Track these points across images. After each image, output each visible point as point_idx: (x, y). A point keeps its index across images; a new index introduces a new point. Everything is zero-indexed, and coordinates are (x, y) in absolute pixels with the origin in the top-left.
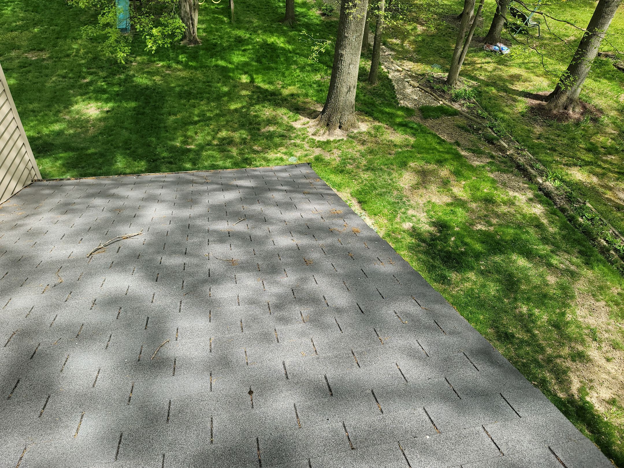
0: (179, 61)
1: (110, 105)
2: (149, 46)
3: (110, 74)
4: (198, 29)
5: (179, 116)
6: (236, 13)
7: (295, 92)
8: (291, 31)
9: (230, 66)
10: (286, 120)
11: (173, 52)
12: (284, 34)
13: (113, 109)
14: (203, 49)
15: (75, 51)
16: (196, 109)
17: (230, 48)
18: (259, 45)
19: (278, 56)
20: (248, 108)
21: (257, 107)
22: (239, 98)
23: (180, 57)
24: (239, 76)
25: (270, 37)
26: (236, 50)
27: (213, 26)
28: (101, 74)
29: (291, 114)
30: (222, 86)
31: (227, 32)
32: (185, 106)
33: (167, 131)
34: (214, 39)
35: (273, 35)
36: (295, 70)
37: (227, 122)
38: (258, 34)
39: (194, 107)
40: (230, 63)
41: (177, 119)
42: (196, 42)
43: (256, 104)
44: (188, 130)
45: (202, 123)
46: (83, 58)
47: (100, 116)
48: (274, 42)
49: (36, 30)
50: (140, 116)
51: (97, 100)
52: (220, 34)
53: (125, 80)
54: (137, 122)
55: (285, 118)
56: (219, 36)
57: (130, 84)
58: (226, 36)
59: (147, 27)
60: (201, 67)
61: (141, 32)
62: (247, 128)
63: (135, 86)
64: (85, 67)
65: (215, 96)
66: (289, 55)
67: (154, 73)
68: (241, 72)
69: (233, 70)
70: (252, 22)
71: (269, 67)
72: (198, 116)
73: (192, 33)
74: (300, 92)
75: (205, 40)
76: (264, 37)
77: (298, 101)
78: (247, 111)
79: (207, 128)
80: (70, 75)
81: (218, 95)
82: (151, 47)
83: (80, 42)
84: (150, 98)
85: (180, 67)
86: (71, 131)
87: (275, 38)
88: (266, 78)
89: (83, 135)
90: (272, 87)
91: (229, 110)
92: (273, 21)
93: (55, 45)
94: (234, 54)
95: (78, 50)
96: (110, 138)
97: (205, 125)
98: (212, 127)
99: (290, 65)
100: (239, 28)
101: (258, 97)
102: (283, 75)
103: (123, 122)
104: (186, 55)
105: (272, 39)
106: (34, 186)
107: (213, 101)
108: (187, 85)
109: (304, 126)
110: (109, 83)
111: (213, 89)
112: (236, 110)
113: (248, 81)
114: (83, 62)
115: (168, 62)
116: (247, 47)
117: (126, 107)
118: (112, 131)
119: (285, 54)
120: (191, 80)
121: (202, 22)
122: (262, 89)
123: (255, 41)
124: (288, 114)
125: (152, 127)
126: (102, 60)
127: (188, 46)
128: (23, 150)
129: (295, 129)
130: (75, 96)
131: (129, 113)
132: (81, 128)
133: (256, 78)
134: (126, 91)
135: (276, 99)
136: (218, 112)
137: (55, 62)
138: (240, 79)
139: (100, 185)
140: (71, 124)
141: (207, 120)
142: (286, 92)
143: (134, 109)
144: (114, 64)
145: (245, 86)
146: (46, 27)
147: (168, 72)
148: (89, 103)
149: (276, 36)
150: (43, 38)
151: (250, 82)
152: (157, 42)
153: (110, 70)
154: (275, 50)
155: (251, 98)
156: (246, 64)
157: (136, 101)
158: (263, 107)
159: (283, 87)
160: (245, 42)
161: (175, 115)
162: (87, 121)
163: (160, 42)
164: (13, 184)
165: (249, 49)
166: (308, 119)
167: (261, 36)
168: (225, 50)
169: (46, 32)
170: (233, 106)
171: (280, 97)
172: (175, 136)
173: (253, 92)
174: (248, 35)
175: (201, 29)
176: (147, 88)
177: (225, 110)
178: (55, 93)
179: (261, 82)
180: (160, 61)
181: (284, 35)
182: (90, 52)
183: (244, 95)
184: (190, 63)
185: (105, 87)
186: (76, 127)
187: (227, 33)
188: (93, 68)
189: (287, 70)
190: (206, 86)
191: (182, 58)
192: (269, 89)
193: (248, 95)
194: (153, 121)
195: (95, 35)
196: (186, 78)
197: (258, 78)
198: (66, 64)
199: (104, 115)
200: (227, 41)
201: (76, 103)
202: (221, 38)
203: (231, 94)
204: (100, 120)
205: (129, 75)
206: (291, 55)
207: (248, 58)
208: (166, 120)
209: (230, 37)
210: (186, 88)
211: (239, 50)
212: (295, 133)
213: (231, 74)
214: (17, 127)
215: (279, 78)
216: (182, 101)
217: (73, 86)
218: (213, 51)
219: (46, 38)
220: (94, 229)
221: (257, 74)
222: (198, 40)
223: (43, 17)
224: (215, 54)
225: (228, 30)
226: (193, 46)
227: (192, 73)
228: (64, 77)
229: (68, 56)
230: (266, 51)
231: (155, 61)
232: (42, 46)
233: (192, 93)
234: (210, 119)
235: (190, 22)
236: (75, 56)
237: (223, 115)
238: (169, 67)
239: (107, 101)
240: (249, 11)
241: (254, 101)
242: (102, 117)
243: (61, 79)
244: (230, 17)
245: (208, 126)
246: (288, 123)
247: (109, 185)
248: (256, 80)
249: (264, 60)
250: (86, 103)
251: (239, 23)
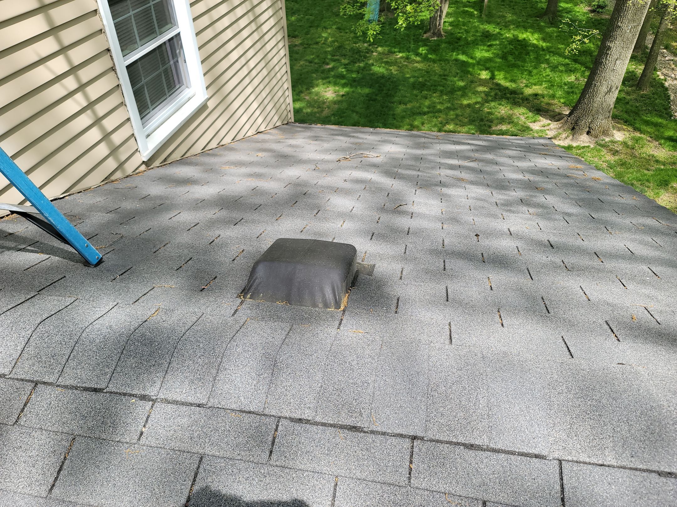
0: (419, 53)
1: (346, 89)
2: (400, 23)
3: (352, 62)
4: (445, 22)
5: (409, 106)
6: (489, 7)
7: (540, 92)
8: (549, 27)
9: (471, 61)
10: (523, 120)
11: (414, 44)
12: (540, 30)
13: (348, 93)
14: (446, 43)
15: (324, 39)
16: (427, 101)
17: (475, 43)
18: (508, 41)
19: (528, 54)
20: (483, 105)
21: (493, 104)
22: (474, 93)
23: (421, 49)
24: (479, 72)
25: (523, 33)
26: (481, 45)
27: (460, 19)
28: (343, 61)
29: (530, 114)
30: (458, 80)
31: (475, 26)
32: (417, 96)
33: (395, 119)
34: (459, 33)
35: (527, 31)
36: (545, 69)
37: (457, 115)
38: (510, 29)
39: (426, 98)
40: (472, 58)
41: (407, 108)
42: (440, 35)
43: (492, 101)
44: (415, 119)
45: (430, 115)
46: (329, 46)
47: (335, 99)
48: (526, 39)
49: (293, 18)
50: (371, 102)
51: (335, 84)
52: (466, 28)
53: (364, 68)
54: (368, 108)
55: (523, 118)
56: (466, 30)
57: (368, 72)
58: (473, 30)
59: (402, 4)
60: (440, 60)
62: (477, 124)
63: (372, 74)
64: (330, 54)
65: (449, 89)
66: (541, 53)
67: (392, 63)
68: (482, 67)
69: (474, 65)
70: (505, 17)
71: (515, 64)
72: (429, 107)
73: (438, 25)
74: (546, 92)
75: (450, 34)
76: (516, 33)
77: (541, 101)
78: (481, 107)
79: (435, 120)
80: (316, 61)
81: (453, 89)
83: (329, 31)
84: (384, 86)
85: (418, 59)
86: (309, 110)
87: (528, 34)
88: (508, 76)
89: (318, 115)
90: (514, 85)
91: (462, 104)
92: (530, 16)
93: (307, 33)
94: (478, 49)
95: (326, 39)
96: (340, 120)
97: (433, 117)
98: (439, 119)
99: (541, 63)
100: (489, 23)
101: (496, 94)
102: (530, 72)
103: (355, 106)
104: (426, 48)
105: (523, 35)
107: (446, 94)
108: (422, 77)
109: (543, 128)
110: (348, 70)
111: (448, 83)
112: (469, 105)
113: (488, 77)
114: (329, 49)
115: (407, 53)
116: (494, 43)
117: (360, 93)
118: (344, 113)
119: (536, 52)
120: (427, 72)
121: (449, 16)
122: (502, 86)
123: (504, 36)
124: (526, 114)
125: (381, 113)
126: (347, 48)
127: (431, 39)
129: (532, 130)
130: (317, 79)
131: (362, 99)
132: (317, 108)
133: (497, 75)
134: (363, 78)
135: (516, 97)
136: (449, 105)
137: (305, 48)
138: (479, 74)
140: (310, 104)
141: (436, 112)
142: (528, 91)
143: (367, 95)
144: (356, 53)
145: (483, 83)
146: (302, 16)
147: (405, 63)
148: (328, 87)
149: (530, 32)
150: (298, 26)
151: (490, 78)
152: (409, 19)
153: (352, 58)
154: (526, 47)
155: (487, 94)
156: (489, 60)
157: (370, 88)
158: (500, 104)
159: (527, 86)
160: (493, 37)
161: (406, 104)
162: (324, 103)
165: (495, 45)
166: (550, 122)
167: (512, 32)
168: (469, 44)
169: (301, 21)
170: (465, 102)
171: (521, 96)
172: (401, 124)
173: (491, 89)
174: (498, 30)
175: (447, 22)
176: (383, 77)
177: (457, 104)
178: (301, 75)
179: (503, 79)
180: (400, 52)
181: (540, 31)
182: (337, 41)
183: (480, 92)
184: (430, 56)
185: (345, 73)
186: (314, 107)
187: (475, 27)
188: (337, 56)
189: (535, 68)
190: (442, 79)
191: (422, 50)
192: (510, 87)
193: (484, 92)
194: (383, 108)
196: (422, 70)
197: (500, 75)
198: (314, 50)
199: (340, 98)
200: (473, 35)
201: (317, 86)
202: (467, 32)
203: (466, 89)
204: (335, 103)
205: (368, 64)
206: (544, 53)
207: (493, 53)
208: (396, 108)
209: (477, 31)
210: (421, 79)
211: (484, 45)
212: (530, 134)
213: (471, 70)
215: (524, 76)
216: (415, 92)
217: (317, 70)
218: (456, 44)
219: (300, 26)
221: (499, 70)
222: (442, 33)
223: (301, 7)
224: (457, 48)
225: (477, 24)
226: (435, 39)
227: (429, 66)
228: (310, 62)
229: (317, 43)
230: (515, 47)
231: (395, 52)
232: (297, 33)
233: (426, 84)
234: (440, 111)
235: (438, 14)
236: (323, 43)
237: (454, 109)
238: (407, 58)
239: (344, 86)
240: (503, 5)
241: (490, 98)
242: (337, 100)
243: (307, 64)
244: (481, 10)
245: (436, 118)
246: (525, 123)
248: (497, 77)
249: (510, 58)
250: (325, 86)
251: (490, 19)
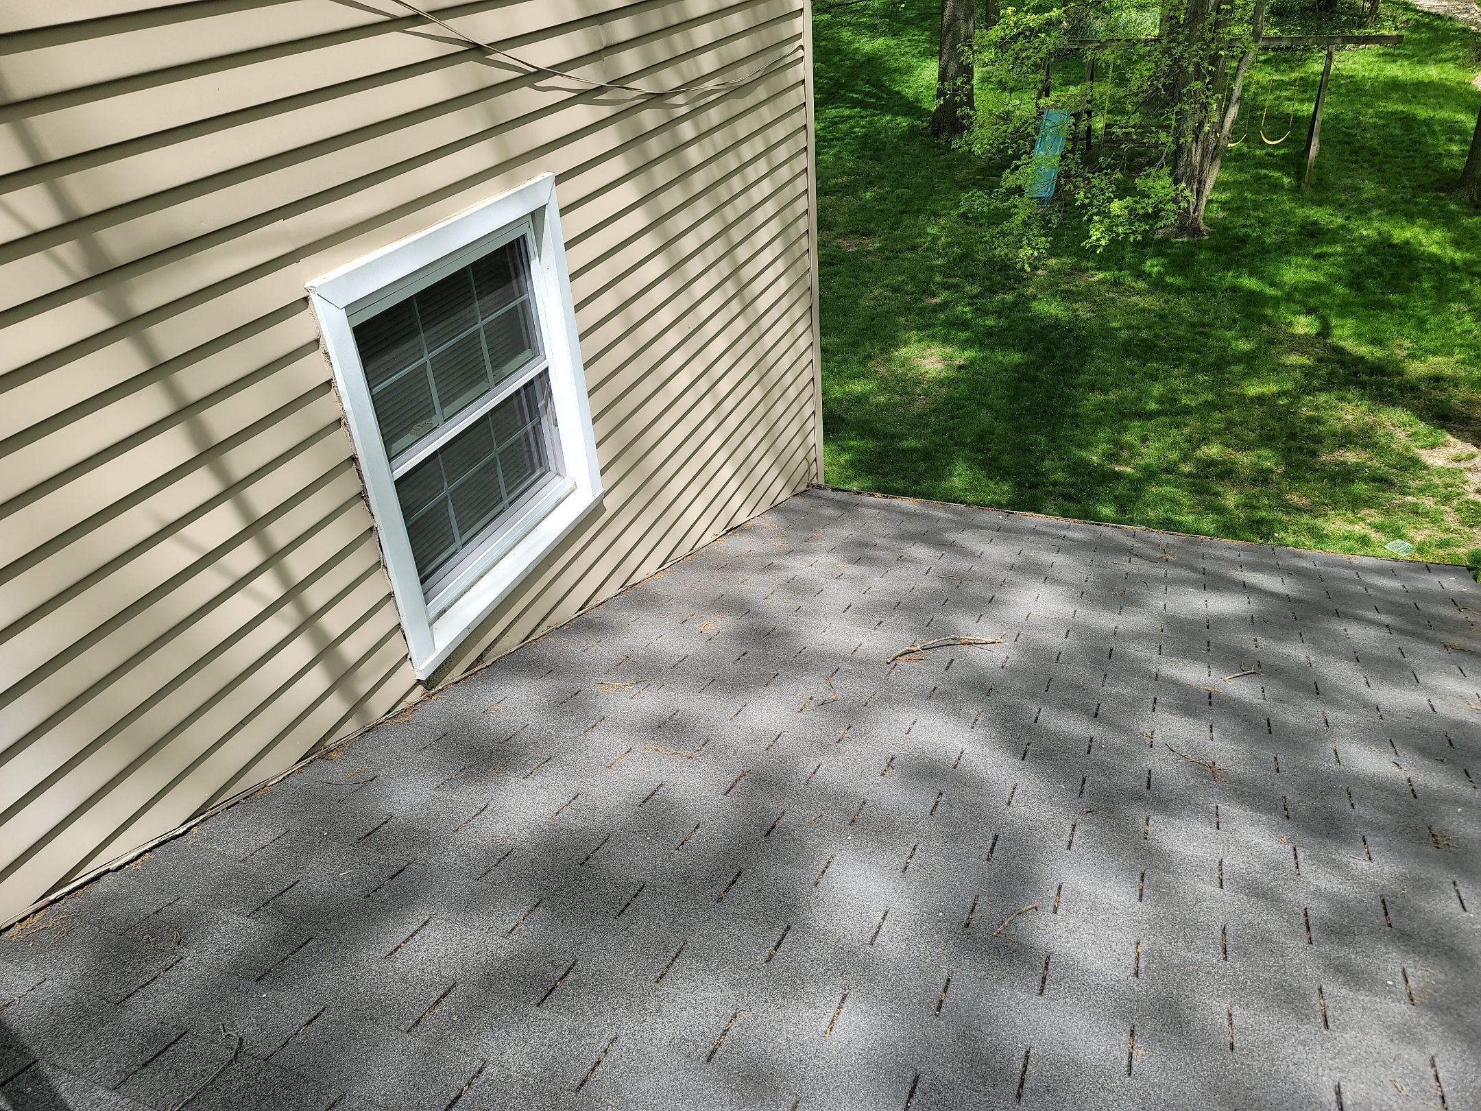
0: (1144, 272)
1: (969, 354)
2: (1094, 238)
3: (987, 290)
4: (1210, 201)
5: (1112, 396)
6: (1319, 166)
7: (1448, 371)
8: (1470, 216)
9: (1270, 291)
10: (1403, 441)
11: (1134, 252)
12: (1448, 221)
13: (972, 363)
14: (1209, 249)
15: (929, 238)
16: (1157, 385)
17: (1283, 249)
18: (1364, 246)
19: (1415, 277)
20: (1297, 398)
21: (1322, 398)
22: (1274, 370)
23: (1148, 263)
24: (1290, 318)
25: (1403, 228)
26: (1297, 255)
27: (1248, 195)
28: (967, 288)
29: (1422, 427)
30: (1236, 338)
31: (1283, 210)
32: (1133, 374)
33: (1077, 426)
34: (1244, 226)
35: (1413, 223)
36: (1459, 315)
37: (1230, 423)
38: (1370, 219)
39: (1155, 379)
40: (1273, 284)
41: (1107, 402)
42: (1196, 231)
43: (1321, 390)
44: (1126, 429)
45: (1164, 419)
46: (940, 255)
47: (943, 375)
48: (1413, 241)
49: (868, 194)
50: (1025, 384)
51: (946, 341)
52: (1262, 215)
53: (1015, 304)
54: (1015, 398)
55: (1401, 436)
56: (1260, 220)
57: (1022, 315)
58: (1277, 220)
59: (1101, 197)
60: (1193, 289)
61: (1083, 206)
62: (1280, 445)
63: (1032, 320)
64: (941, 272)
65: (1212, 359)
66: (1450, 275)
67: (1079, 293)
68: (1298, 308)
69: (1277, 302)
70: (1360, 189)
71: (1383, 301)
72: (1160, 401)
73: (1192, 211)
74: (1463, 374)
75: (1220, 228)
76: (1385, 227)
77: (1450, 396)
78: (1292, 404)
79: (1174, 431)
80: (908, 288)
81: (1223, 358)
82: (1098, 240)
83: (943, 221)
84: (1057, 348)
85: (1141, 285)
86: (882, 399)
87: (1417, 230)
88: (1365, 329)
89: (901, 410)
90: (1379, 353)
91: (1243, 396)
92: (1422, 188)
93: (895, 226)
94: (1290, 264)
95: (936, 238)
96: (950, 423)
97: (1171, 424)
98: (1186, 431)
99: (1450, 301)
100: (1320, 204)
101: (1332, 374)
102: (1421, 324)
103: (986, 393)
104: (1162, 260)
105: (1403, 233)
106: (811, 496)
107: (1205, 371)
108: (1149, 327)
109: (1456, 465)
110: (978, 309)
111: (1210, 343)
112: (1260, 399)
113: (1314, 331)
114: (940, 262)
115: (1117, 272)
116: (1330, 250)
117: (1001, 362)
118: (960, 407)
119: (1438, 273)
120: (1161, 317)
121: (1221, 188)
122: (1349, 354)
123: (1356, 234)
124: (1411, 426)
125: (1045, 412)
126: (978, 260)
127: (1173, 241)
128: (810, 425)
129: (1426, 468)
130: (907, 329)
131: (1003, 376)
132: (901, 395)
133: (1336, 327)
134: (1008, 329)
135: (1383, 383)
136: (1210, 397)
137: (888, 258)
138: (1290, 324)
139: (929, 517)
140: (885, 385)
141: (1178, 414)
142: (1417, 369)
143: (1016, 368)
144: (999, 270)
145: (1300, 344)
146: (887, 189)
147: (1111, 295)
148: (929, 347)
149: (1421, 226)
150: (877, 211)
151: (1318, 335)
152: (1115, 228)
153: (988, 283)
154: (1410, 261)
155: (1309, 373)
156: (1317, 288)
157: (1025, 351)
158: (1342, 399)
159: (1412, 356)
160: (1329, 236)
161: (1104, 391)
162: (917, 383)
163: (1120, 230)
164: (779, 484)
165: (1333, 255)
166: (1474, 449)
167: (1376, 224)
168: (1268, 252)
169: (885, 200)
170: (1253, 390)
171: (1397, 380)
172: (1092, 439)
173: (1320, 360)
174: (1340, 220)
175: (1217, 202)
176: (1056, 325)
177: (1230, 394)
178: (873, 319)
179: (1350, 336)
180: (1099, 269)
181: (1446, 225)
182: (958, 244)
183: (1292, 366)
184: (1169, 279)
185: (969, 316)
186: (893, 391)
187: (1284, 213)
188: (955, 276)
189: (1436, 312)
190: (1196, 333)
191: (1153, 266)
192: (1369, 357)
193: (1302, 367)
194: (1050, 398)
195: (985, 209)
196: (1149, 312)
197: (1343, 326)
198: (907, 264)
199: (953, 374)
200: (1277, 232)
201: (906, 344)
202: (1263, 223)
203: (1255, 358)
204: (941, 383)
205: (1023, 295)
206: (1457, 276)
207: (1326, 274)
208: (1081, 401)
209: (1288, 223)
210: (1144, 334)
211: (1305, 255)
212: (1421, 478)
213: (1269, 312)
214: (813, 379)
215: (1405, 331)
216: (1129, 363)
217: (909, 309)
218: (1235, 253)
219: (882, 211)
220: (906, 608)
221: (1342, 316)
222: (1203, 227)
223: (887, 170)
224: (1238, 261)
225: (1287, 206)
226: (1185, 239)
227: (1166, 302)
228: (896, 290)
229: (914, 248)
230: (1383, 262)
231: (1087, 269)
232: (873, 225)
233: (1156, 346)
234: (1187, 411)
235: (1195, 187)
236: (928, 249)
237: (1223, 408)
238: (1116, 283)
239: (965, 345)
240: (1356, 162)
241: (1316, 383)
242: (947, 378)
243: (889, 294)
244: (1299, 176)
245: (1177, 427)
246: (1407, 449)
247: (947, 521)
248: (1337, 332)
249: (1370, 283)
250: (923, 345)
251: (1321, 191)
